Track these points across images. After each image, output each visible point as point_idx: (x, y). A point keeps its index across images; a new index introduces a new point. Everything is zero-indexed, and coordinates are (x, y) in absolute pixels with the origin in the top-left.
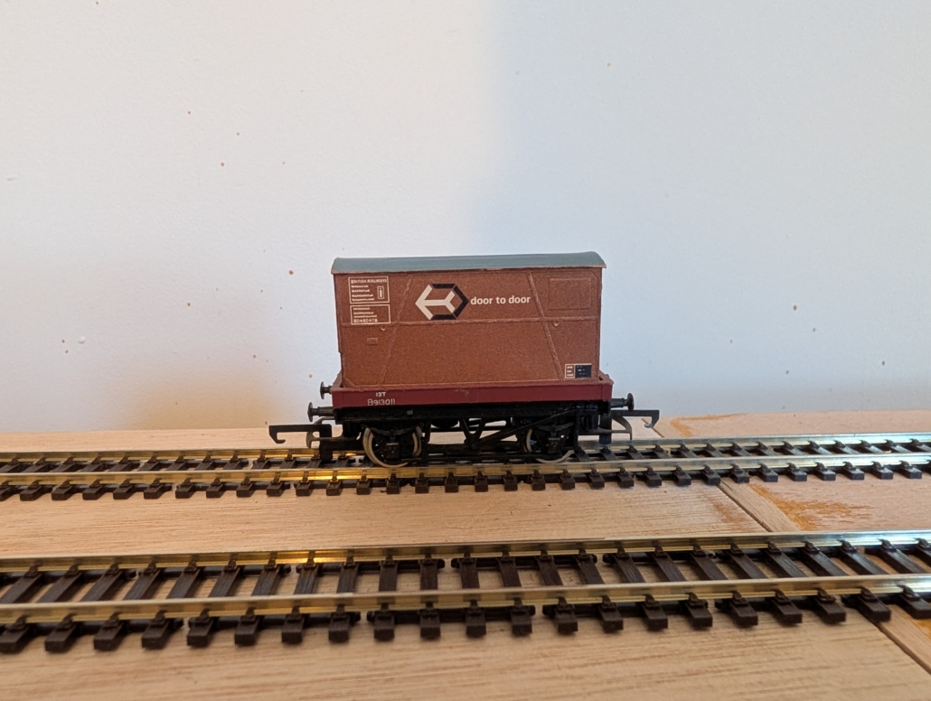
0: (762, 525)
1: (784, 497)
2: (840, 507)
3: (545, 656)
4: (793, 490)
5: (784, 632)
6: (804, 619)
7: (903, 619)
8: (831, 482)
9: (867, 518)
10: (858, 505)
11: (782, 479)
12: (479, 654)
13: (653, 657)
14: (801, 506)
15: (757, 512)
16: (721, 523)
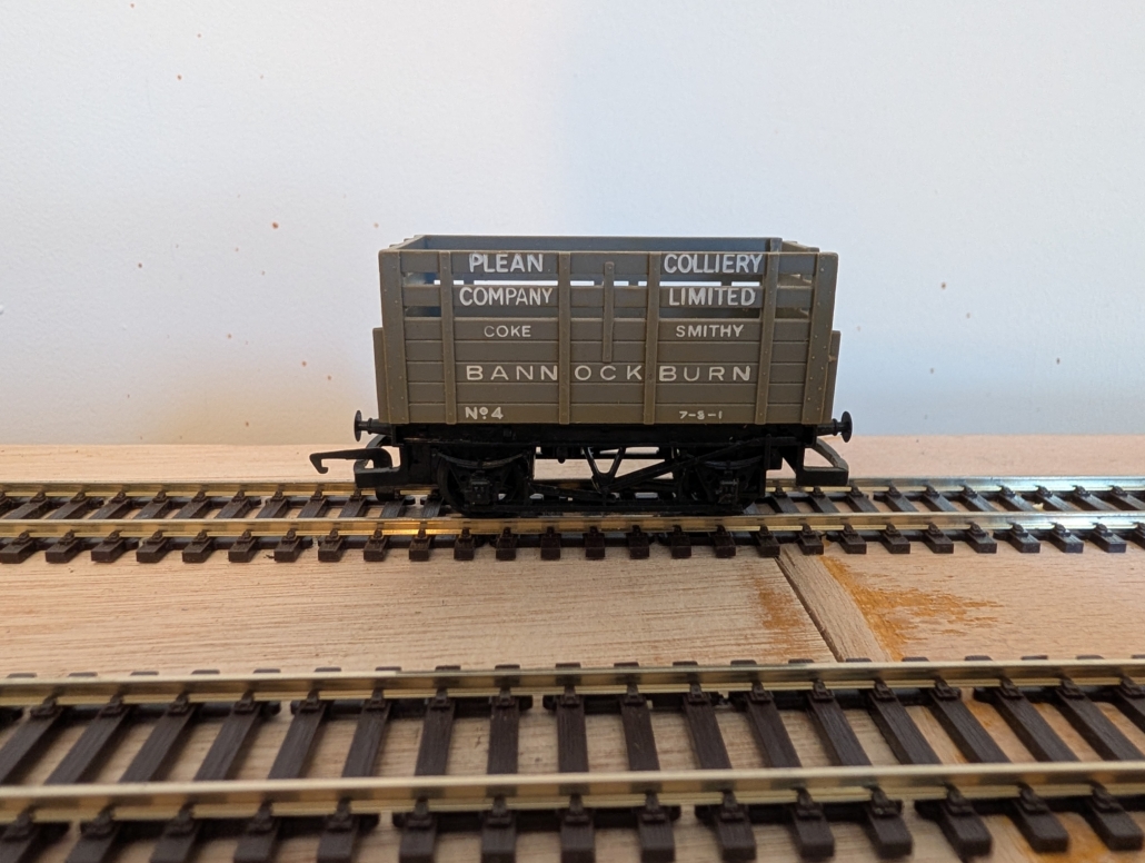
1: (871, 581)
2: (950, 604)
4: (886, 569)
9: (990, 626)
10: (978, 599)
11: (874, 549)
14: (891, 601)
15: (820, 610)
16: (760, 628)
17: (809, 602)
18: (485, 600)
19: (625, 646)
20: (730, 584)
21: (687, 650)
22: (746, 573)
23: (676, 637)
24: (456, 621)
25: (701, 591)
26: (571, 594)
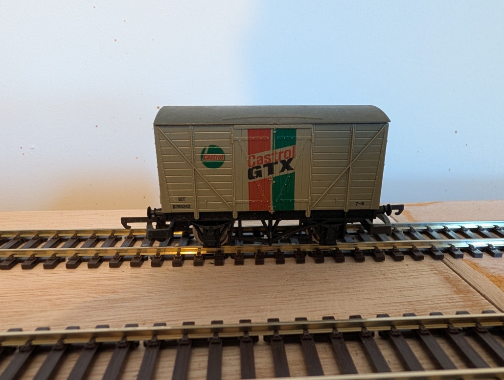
1: (492, 271)
11: (486, 256)
15: (477, 285)
16: (454, 295)
17: (469, 281)
18: (320, 283)
19: (397, 305)
20: (427, 273)
21: (427, 306)
22: (432, 267)
23: (418, 299)
24: (313, 293)
25: (416, 277)
26: (358, 279)
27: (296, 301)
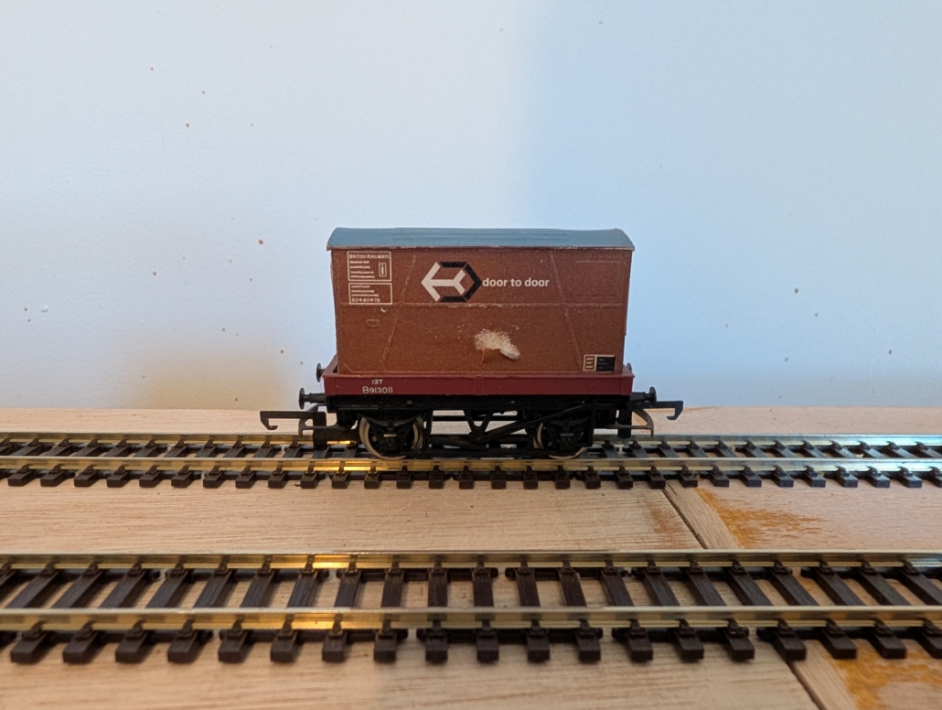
0: (697, 537)
1: (732, 504)
2: (789, 519)
3: (402, 690)
4: (743, 497)
5: (682, 670)
6: (706, 654)
7: (822, 659)
8: (788, 490)
9: (816, 533)
10: (810, 516)
11: (734, 484)
12: (331, 685)
13: (524, 695)
14: (746, 517)
15: (696, 524)
16: (652, 532)
17: (687, 517)
18: (455, 514)
20: (629, 505)
22: (641, 498)
24: (437, 526)
25: (609, 510)
27: (407, 535)
